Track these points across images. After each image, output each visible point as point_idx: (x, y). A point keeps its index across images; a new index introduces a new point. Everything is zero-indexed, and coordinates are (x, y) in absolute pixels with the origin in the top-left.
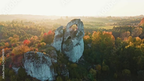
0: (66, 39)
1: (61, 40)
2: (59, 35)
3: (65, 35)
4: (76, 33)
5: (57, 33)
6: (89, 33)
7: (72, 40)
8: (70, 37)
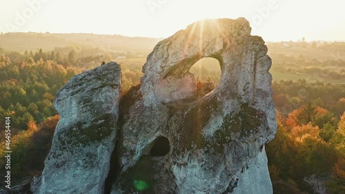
0: (133, 153)
1: (91, 161)
2: (79, 124)
3: (127, 126)
4: (206, 120)
5: (69, 113)
6: (322, 112)
7: (175, 169)
8: (160, 139)
